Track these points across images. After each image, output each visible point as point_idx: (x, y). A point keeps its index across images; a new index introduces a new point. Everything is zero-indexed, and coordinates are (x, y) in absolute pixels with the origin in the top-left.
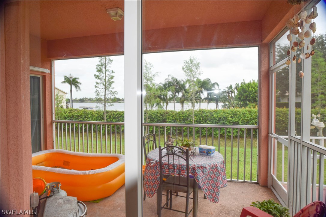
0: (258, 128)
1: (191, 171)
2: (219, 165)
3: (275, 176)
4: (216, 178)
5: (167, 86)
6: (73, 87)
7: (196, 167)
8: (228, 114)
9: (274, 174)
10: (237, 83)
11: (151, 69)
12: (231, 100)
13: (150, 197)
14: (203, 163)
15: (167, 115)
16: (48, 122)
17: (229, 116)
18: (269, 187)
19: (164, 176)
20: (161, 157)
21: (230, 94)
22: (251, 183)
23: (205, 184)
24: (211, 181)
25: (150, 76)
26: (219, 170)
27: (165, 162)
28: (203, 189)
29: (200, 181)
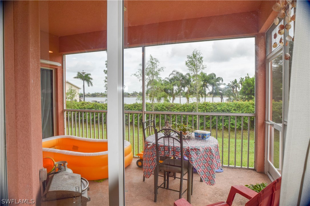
0: (255, 116)
1: (186, 153)
2: (212, 148)
3: (272, 163)
4: (211, 161)
5: (173, 81)
6: (86, 83)
7: (190, 149)
8: (231, 107)
9: (271, 161)
10: (241, 78)
11: (156, 64)
12: (236, 94)
13: (147, 177)
14: (196, 145)
15: (172, 107)
16: (60, 111)
17: (233, 109)
18: (265, 173)
19: (160, 158)
20: (157, 140)
21: (235, 88)
22: (248, 169)
23: (200, 166)
24: (206, 164)
25: (156, 70)
26: (213, 152)
27: (161, 144)
28: (199, 172)
29: (194, 162)
